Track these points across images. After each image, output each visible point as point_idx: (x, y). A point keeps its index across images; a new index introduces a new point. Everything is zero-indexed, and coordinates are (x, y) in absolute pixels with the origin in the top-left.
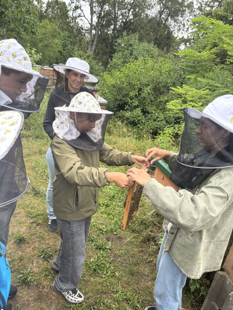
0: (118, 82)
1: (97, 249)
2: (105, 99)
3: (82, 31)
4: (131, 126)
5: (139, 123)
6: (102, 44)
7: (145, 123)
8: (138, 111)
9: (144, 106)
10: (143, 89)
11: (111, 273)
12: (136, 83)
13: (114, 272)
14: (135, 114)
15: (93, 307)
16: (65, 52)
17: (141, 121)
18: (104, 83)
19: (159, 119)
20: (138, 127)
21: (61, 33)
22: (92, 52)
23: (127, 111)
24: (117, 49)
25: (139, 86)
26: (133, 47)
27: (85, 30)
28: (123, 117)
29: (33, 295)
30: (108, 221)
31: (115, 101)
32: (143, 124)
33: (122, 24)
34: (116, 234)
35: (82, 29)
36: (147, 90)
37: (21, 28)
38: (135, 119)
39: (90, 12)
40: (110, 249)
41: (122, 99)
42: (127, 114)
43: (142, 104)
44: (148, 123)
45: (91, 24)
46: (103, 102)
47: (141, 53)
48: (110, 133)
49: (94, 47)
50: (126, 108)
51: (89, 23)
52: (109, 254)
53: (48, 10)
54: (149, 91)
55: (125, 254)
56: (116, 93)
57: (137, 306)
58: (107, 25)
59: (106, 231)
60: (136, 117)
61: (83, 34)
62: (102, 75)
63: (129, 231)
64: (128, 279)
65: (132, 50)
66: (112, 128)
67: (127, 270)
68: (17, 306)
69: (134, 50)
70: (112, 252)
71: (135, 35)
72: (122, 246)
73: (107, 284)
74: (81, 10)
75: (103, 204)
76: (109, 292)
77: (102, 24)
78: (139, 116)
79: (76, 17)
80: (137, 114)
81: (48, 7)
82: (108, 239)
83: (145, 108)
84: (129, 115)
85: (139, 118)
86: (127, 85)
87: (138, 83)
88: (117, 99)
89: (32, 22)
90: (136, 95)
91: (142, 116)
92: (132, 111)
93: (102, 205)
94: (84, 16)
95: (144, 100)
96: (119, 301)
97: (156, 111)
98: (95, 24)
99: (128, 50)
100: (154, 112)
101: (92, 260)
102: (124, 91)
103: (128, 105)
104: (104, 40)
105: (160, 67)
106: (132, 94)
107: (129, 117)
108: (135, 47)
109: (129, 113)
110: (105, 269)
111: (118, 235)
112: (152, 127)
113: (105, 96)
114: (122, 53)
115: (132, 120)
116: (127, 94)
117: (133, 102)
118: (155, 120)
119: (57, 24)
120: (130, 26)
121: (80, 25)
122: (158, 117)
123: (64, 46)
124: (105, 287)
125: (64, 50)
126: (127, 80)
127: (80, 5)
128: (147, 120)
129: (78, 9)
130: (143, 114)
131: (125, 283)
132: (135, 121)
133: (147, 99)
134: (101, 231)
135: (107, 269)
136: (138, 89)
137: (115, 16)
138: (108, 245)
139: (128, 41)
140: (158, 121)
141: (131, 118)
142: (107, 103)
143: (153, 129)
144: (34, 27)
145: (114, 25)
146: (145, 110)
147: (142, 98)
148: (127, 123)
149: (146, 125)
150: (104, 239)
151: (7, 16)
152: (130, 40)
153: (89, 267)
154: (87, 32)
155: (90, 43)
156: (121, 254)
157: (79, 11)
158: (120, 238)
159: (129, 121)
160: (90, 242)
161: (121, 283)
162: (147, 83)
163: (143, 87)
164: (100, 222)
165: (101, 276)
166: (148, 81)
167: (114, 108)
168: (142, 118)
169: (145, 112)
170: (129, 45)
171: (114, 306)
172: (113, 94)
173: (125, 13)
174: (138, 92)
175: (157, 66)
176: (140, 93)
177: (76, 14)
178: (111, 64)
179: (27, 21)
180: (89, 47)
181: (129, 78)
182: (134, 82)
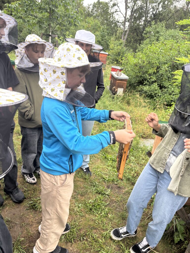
0: (140, 61)
1: (97, 193)
2: (127, 75)
3: (118, 23)
4: (148, 98)
5: (156, 96)
6: (133, 33)
7: (161, 96)
8: (155, 86)
9: (161, 82)
10: (161, 67)
11: (105, 214)
12: (155, 61)
13: (107, 214)
14: (152, 88)
15: (82, 238)
16: (103, 41)
17: (157, 94)
18: (127, 63)
19: (174, 93)
20: (155, 100)
21: (101, 26)
22: (125, 41)
23: (146, 86)
24: (145, 36)
25: (158, 64)
26: (159, 34)
27: (120, 23)
28: (142, 91)
29: (37, 218)
30: (112, 172)
31: (136, 78)
32: (159, 97)
33: (152, 16)
34: (116, 184)
35: (118, 22)
36: (165, 67)
37: (66, 22)
38: (152, 92)
39: (125, 8)
40: (108, 195)
41: (142, 76)
42: (145, 88)
43: (160, 80)
44: (163, 96)
45: (125, 17)
46: (125, 78)
47: (167, 38)
48: (129, 104)
49: (126, 36)
50: (144, 83)
51: (124, 17)
52: (106, 199)
53: (94, 10)
54: (167, 69)
55: (121, 201)
56: (138, 70)
57: (121, 245)
58: (139, 17)
59: (107, 180)
60: (153, 91)
61: (118, 26)
62: (126, 56)
63: (129, 183)
64: (118, 221)
65: (159, 36)
66: (131, 99)
67: (119, 214)
68: (23, 224)
69: (160, 36)
70: (110, 198)
71: (162, 23)
72: (120, 194)
73: (99, 222)
74: (118, 6)
75: (111, 159)
76: (99, 228)
77: (135, 17)
78: (156, 90)
79: (113, 13)
80: (155, 88)
81: (94, 7)
82: (108, 187)
83: (162, 83)
84: (147, 89)
85: (156, 92)
86: (147, 64)
87: (157, 61)
88: (138, 76)
89: (75, 17)
90: (154, 72)
91: (159, 90)
92: (150, 86)
93: (109, 160)
94: (120, 11)
95: (161, 76)
96: (106, 238)
97: (172, 87)
98: (129, 17)
99: (155, 36)
100: (170, 86)
101: (90, 201)
102: (144, 69)
103: (147, 81)
104: (135, 29)
105: (179, 47)
106: (151, 71)
107: (147, 90)
108: (162, 34)
109: (147, 87)
110: (100, 210)
111: (118, 185)
112: (168, 100)
113: (127, 73)
114: (150, 39)
115: (149, 93)
116: (146, 71)
117: (151, 78)
118: (170, 94)
119: (100, 20)
120: (159, 16)
121: (116, 19)
122: (173, 92)
123: (102, 37)
124: (97, 224)
125: (102, 40)
126: (148, 60)
127: (117, 3)
128: (163, 94)
129: (115, 6)
130: (160, 88)
131: (116, 224)
132: (152, 95)
133: (164, 75)
134: (104, 180)
135: (102, 210)
136: (156, 67)
137: (146, 9)
138: (107, 192)
139: (156, 28)
140: (173, 95)
141: (148, 92)
142: (128, 79)
143: (169, 102)
144: (76, 20)
145: (145, 17)
146: (162, 85)
147: (160, 74)
148: (145, 96)
149: (162, 98)
150: (105, 186)
151: (57, 13)
152: (157, 28)
153: (86, 206)
154: (122, 24)
155: (123, 33)
156: (117, 201)
157: (116, 7)
158: (119, 187)
159: (147, 94)
160: (92, 186)
161: (111, 223)
162: (165, 61)
163: (162, 65)
164: (105, 172)
165: (95, 215)
166: (166, 60)
167: (135, 83)
168: (159, 92)
169: (161, 87)
170: (156, 32)
171: (101, 240)
172: (135, 72)
173: (156, 6)
174: (156, 70)
175: (175, 46)
176: (158, 70)
177: (113, 10)
178: (139, 49)
179: (71, 16)
180: (123, 36)
181: (149, 58)
182: (153, 61)
